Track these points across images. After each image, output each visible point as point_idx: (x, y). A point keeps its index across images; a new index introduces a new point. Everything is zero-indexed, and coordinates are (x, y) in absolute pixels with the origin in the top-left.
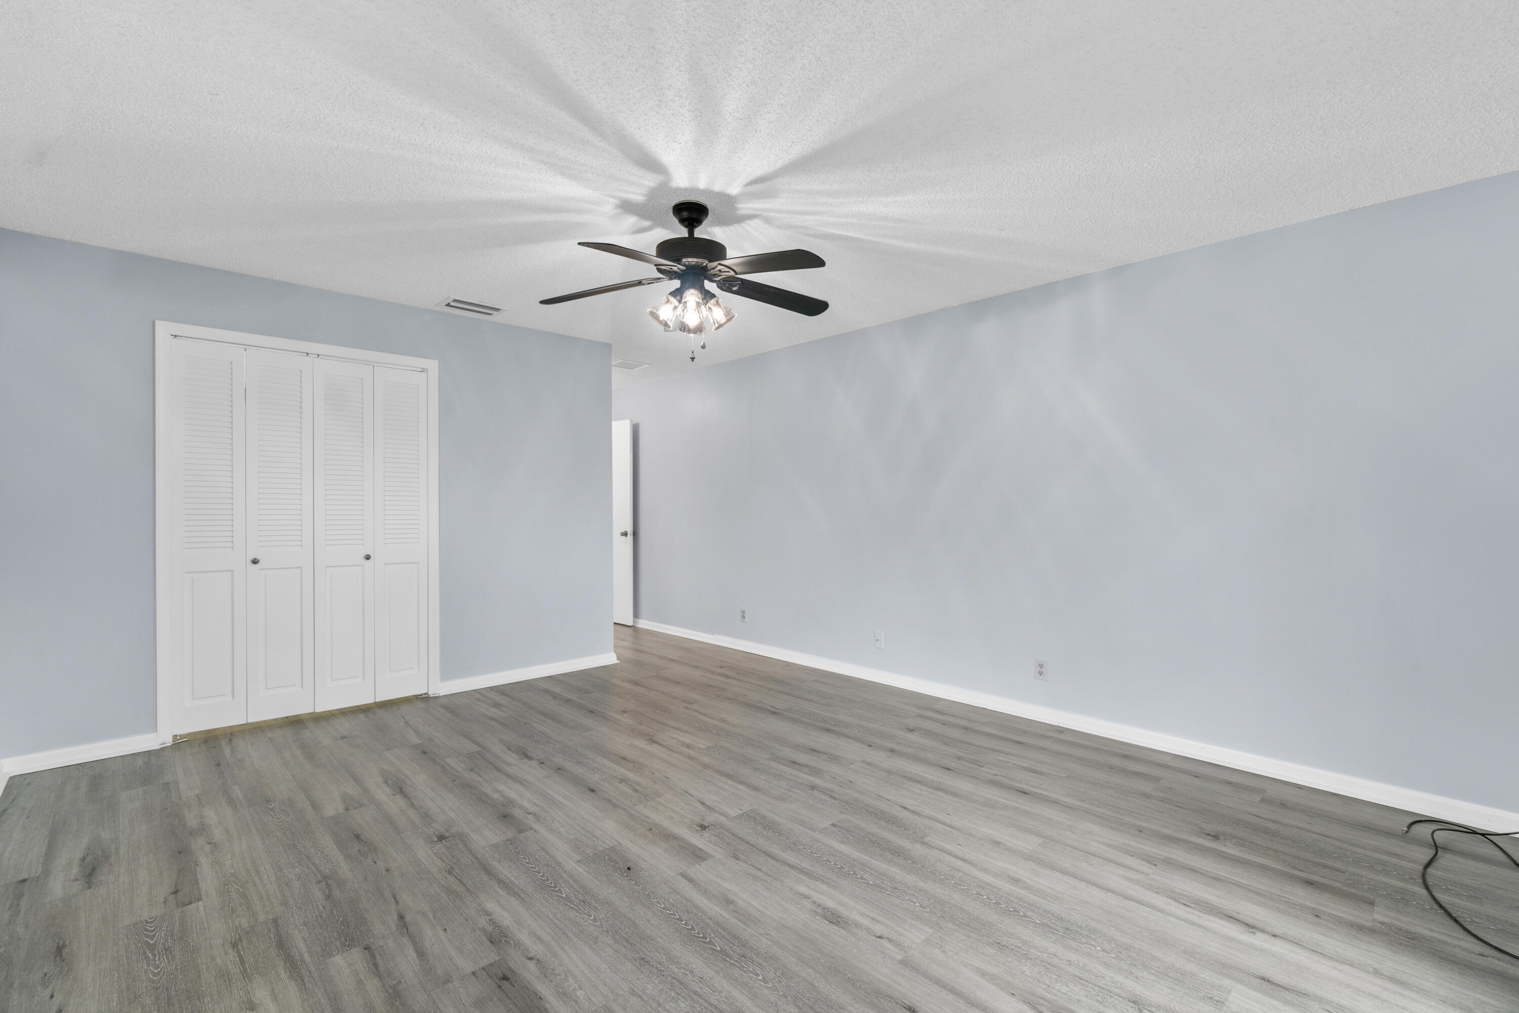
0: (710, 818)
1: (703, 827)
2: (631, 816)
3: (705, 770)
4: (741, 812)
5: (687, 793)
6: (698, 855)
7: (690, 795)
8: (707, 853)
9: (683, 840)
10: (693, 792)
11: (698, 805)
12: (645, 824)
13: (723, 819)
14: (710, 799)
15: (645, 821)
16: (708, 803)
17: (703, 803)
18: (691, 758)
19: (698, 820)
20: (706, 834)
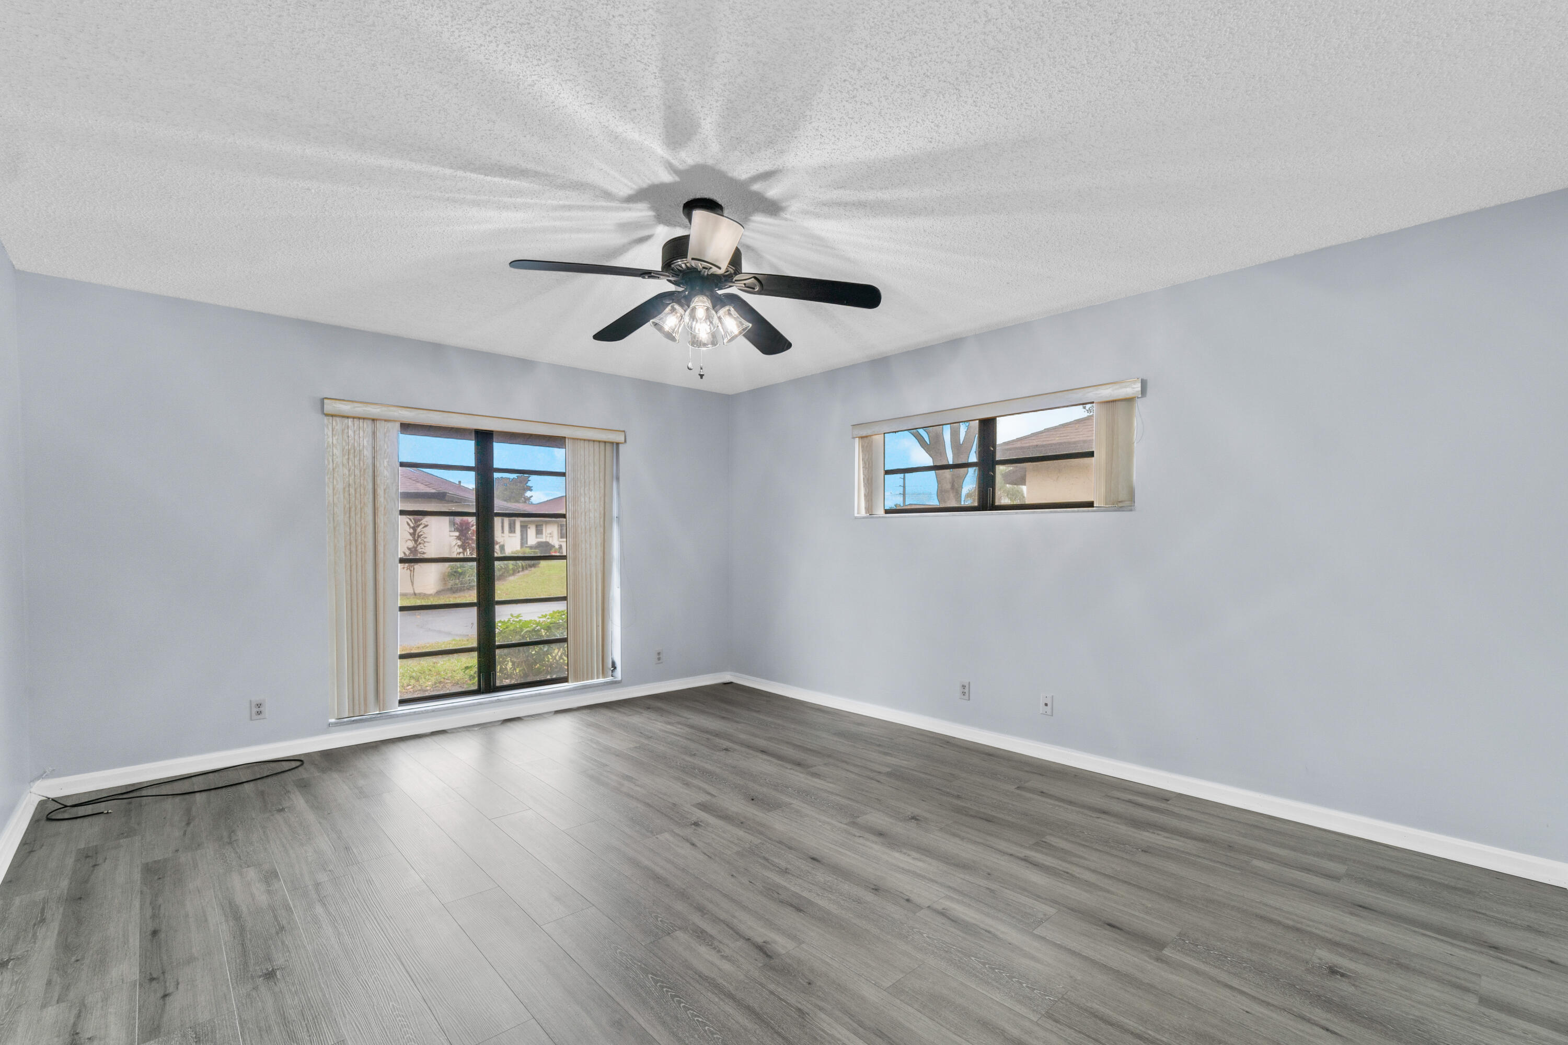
0: (688, 832)
1: (696, 824)
2: (761, 833)
3: (684, 887)
4: (658, 836)
5: (708, 856)
6: (703, 807)
7: (705, 854)
8: (696, 807)
9: (714, 816)
10: (702, 857)
11: (699, 844)
12: (748, 827)
13: (677, 830)
14: (685, 850)
15: (749, 829)
16: (688, 845)
17: (693, 844)
18: (701, 909)
19: (700, 830)
20: (694, 819)
